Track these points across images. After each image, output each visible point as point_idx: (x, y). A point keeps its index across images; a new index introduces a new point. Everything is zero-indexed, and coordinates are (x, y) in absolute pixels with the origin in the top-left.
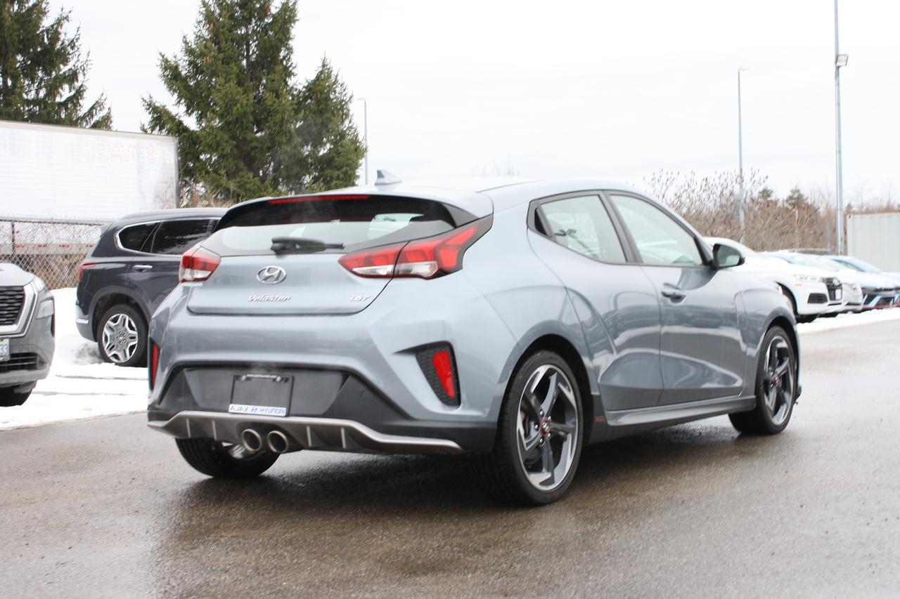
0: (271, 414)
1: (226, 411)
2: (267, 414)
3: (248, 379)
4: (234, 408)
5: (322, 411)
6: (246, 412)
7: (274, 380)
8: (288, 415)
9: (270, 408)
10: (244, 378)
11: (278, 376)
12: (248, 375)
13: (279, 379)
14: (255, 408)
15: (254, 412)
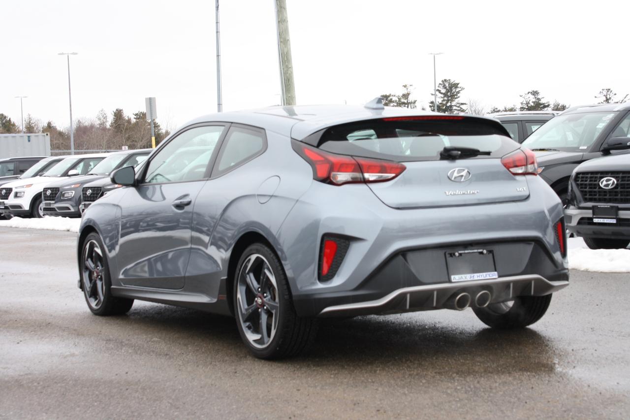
1: (451, 282)
2: (483, 278)
3: (460, 254)
4: (455, 278)
5: (520, 270)
6: (466, 280)
7: (481, 253)
8: (500, 277)
9: (484, 274)
10: (457, 254)
11: (483, 249)
12: (460, 252)
13: (485, 252)
14: (472, 275)
15: (472, 279)
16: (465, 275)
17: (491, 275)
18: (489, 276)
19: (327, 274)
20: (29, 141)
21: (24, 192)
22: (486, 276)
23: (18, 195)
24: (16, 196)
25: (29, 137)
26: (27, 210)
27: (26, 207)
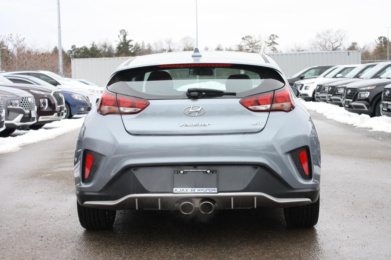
0: (206, 192)
1: (172, 193)
2: (203, 192)
3: (185, 172)
4: (177, 190)
5: (242, 188)
6: (187, 192)
7: (205, 172)
8: (219, 192)
9: (205, 189)
10: (182, 172)
11: (208, 170)
12: (185, 170)
13: (209, 171)
14: (193, 189)
15: (193, 192)
16: (187, 189)
17: (211, 190)
18: (209, 190)
19: (87, 178)
20: (349, 55)
21: (310, 87)
22: (206, 190)
23: (307, 88)
24: (305, 89)
25: (349, 53)
26: (310, 97)
27: (310, 95)
